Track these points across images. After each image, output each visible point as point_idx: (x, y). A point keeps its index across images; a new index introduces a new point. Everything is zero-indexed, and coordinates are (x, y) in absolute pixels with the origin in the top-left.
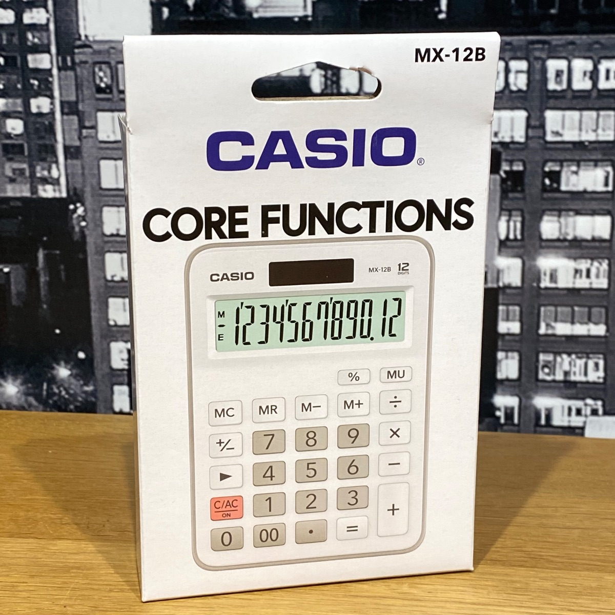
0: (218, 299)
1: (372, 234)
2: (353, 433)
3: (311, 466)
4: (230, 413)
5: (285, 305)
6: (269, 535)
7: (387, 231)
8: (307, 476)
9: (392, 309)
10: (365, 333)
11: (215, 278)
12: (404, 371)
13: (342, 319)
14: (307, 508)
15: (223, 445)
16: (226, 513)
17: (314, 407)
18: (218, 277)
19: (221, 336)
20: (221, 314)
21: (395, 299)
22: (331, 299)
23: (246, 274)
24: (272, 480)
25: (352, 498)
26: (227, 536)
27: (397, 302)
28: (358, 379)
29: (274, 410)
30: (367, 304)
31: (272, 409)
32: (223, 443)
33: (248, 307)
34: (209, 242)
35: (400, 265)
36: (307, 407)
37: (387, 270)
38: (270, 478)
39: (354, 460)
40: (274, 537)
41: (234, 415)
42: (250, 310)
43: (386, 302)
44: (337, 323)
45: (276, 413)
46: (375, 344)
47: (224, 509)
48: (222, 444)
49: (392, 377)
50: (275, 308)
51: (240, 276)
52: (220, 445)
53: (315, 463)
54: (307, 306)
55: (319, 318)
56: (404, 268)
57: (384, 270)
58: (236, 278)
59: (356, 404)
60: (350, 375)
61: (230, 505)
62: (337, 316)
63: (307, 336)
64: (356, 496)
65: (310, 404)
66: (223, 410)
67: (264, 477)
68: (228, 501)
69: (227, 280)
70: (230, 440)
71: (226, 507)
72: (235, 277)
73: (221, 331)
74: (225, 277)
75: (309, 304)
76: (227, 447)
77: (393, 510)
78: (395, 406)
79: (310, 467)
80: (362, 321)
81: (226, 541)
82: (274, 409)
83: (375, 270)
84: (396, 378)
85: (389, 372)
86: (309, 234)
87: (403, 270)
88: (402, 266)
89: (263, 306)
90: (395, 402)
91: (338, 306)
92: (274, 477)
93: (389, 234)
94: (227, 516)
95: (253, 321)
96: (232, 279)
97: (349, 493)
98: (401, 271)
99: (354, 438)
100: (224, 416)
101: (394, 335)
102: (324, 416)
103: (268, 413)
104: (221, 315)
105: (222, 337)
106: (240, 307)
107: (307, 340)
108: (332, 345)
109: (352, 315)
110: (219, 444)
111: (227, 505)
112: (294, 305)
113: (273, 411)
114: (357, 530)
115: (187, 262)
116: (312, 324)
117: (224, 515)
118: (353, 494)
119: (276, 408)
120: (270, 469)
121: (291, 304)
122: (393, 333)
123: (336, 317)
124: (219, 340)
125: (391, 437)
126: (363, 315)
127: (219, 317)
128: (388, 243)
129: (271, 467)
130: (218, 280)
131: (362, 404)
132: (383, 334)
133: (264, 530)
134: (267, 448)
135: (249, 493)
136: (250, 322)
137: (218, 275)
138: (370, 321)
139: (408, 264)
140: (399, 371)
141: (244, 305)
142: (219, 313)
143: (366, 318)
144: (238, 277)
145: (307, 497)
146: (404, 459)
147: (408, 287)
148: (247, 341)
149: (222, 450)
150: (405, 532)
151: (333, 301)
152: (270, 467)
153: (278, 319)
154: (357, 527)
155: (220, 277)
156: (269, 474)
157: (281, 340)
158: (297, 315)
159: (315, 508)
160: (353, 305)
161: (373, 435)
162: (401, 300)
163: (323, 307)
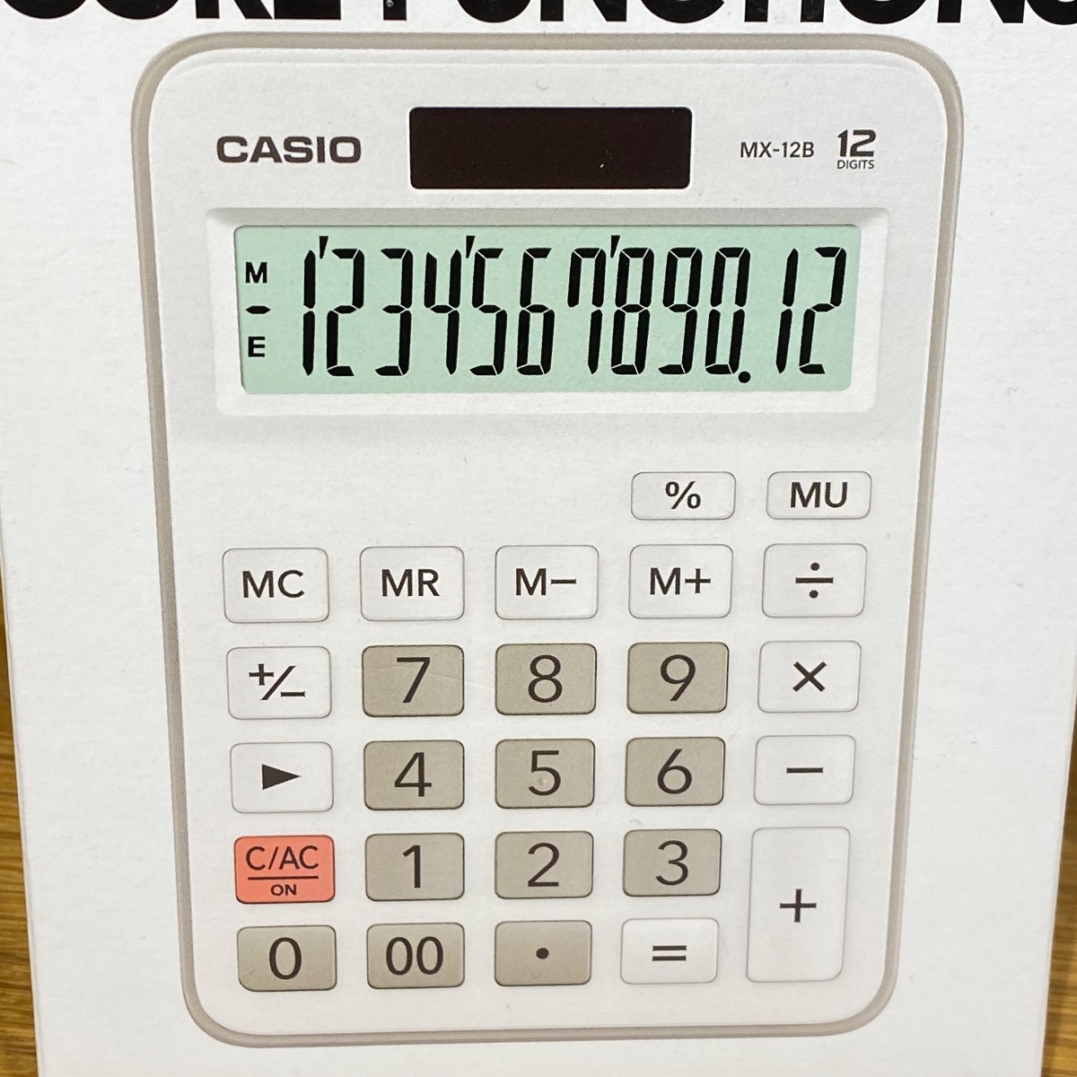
0: (245, 220)
1: (756, 27)
2: (678, 670)
3: (543, 761)
4: (291, 584)
5: (463, 253)
6: (415, 955)
7: (804, 19)
8: (532, 789)
9: (814, 282)
10: (723, 357)
11: (232, 149)
12: (845, 485)
13: (649, 309)
14: (532, 883)
15: (269, 682)
16: (283, 883)
17: (553, 582)
18: (244, 149)
19: (256, 342)
20: (256, 269)
21: (826, 252)
22: (615, 240)
23: (335, 142)
24: (421, 794)
25: (671, 862)
26: (285, 951)
27: (832, 260)
28: (695, 502)
29: (430, 584)
30: (732, 265)
31: (421, 583)
32: (271, 674)
33: (342, 254)
34: (208, 25)
35: (844, 136)
36: (531, 582)
37: (800, 152)
39: (677, 752)
40: (430, 962)
41: (301, 593)
42: (350, 262)
43: (793, 259)
44: (632, 320)
45: (435, 593)
46: (755, 395)
47: (275, 872)
48: (266, 678)
49: (805, 503)
50: (431, 262)
51: (314, 148)
52: (262, 683)
53: (556, 753)
54: (536, 261)
55: (573, 300)
56: (859, 149)
57: (790, 150)
58: (303, 155)
59: (687, 581)
60: (671, 488)
61: (294, 861)
62: (633, 297)
63: (534, 358)
64: (683, 856)
65: (542, 573)
66: (269, 575)
67: (398, 784)
68: (289, 849)
69: (271, 159)
70: (290, 669)
71: (281, 868)
72: (300, 150)
73: (256, 324)
74: (264, 149)
75: (543, 253)
76: (281, 689)
77: (798, 906)
78: (814, 594)
79: (539, 766)
80: (714, 318)
81: (286, 965)
82: (426, 581)
83: (760, 149)
84: (817, 504)
85: (796, 486)
86: (544, 18)
87: (854, 153)
88: (852, 140)
89: (392, 253)
90: (814, 581)
91: (636, 265)
92: (429, 785)
93: (812, 27)
94: (285, 893)
95: (358, 299)
96: (288, 158)
97: (662, 847)
98: (848, 157)
99: (680, 685)
100: (271, 595)
101: (818, 369)
102: (586, 611)
103: (410, 593)
104: (257, 273)
105: (263, 346)
106: (317, 253)
107: (533, 370)
108: (614, 390)
109: (681, 297)
110: (257, 679)
111: (284, 862)
112: (494, 253)
113: (426, 587)
114: (683, 958)
115: (138, 90)
116: (549, 319)
118: (675, 852)
119: (436, 579)
120: (417, 761)
121: (481, 251)
122: (813, 361)
123: (629, 302)
124: (251, 354)
125: (797, 688)
126: (716, 298)
127: (248, 281)
128: (807, 60)
129: (420, 756)
130: (243, 157)
131: (708, 581)
132: (781, 364)
133: (397, 940)
134: (408, 699)
136: (349, 303)
137: (243, 142)
138: (739, 318)
139: (872, 136)
140: (828, 485)
141: (330, 247)
142: (249, 267)
143: (728, 308)
144: (309, 152)
145: (532, 851)
146: (835, 756)
147: (868, 214)
148: (340, 364)
149: (266, 698)
150: (831, 975)
151: (619, 249)
152: (416, 755)
153: (442, 297)
154: (683, 948)
155: (250, 150)
156: (412, 776)
157: (452, 365)
158: (502, 285)
159: (556, 884)
160: (684, 265)
161: (741, 680)
162: (843, 253)
163: (588, 265)
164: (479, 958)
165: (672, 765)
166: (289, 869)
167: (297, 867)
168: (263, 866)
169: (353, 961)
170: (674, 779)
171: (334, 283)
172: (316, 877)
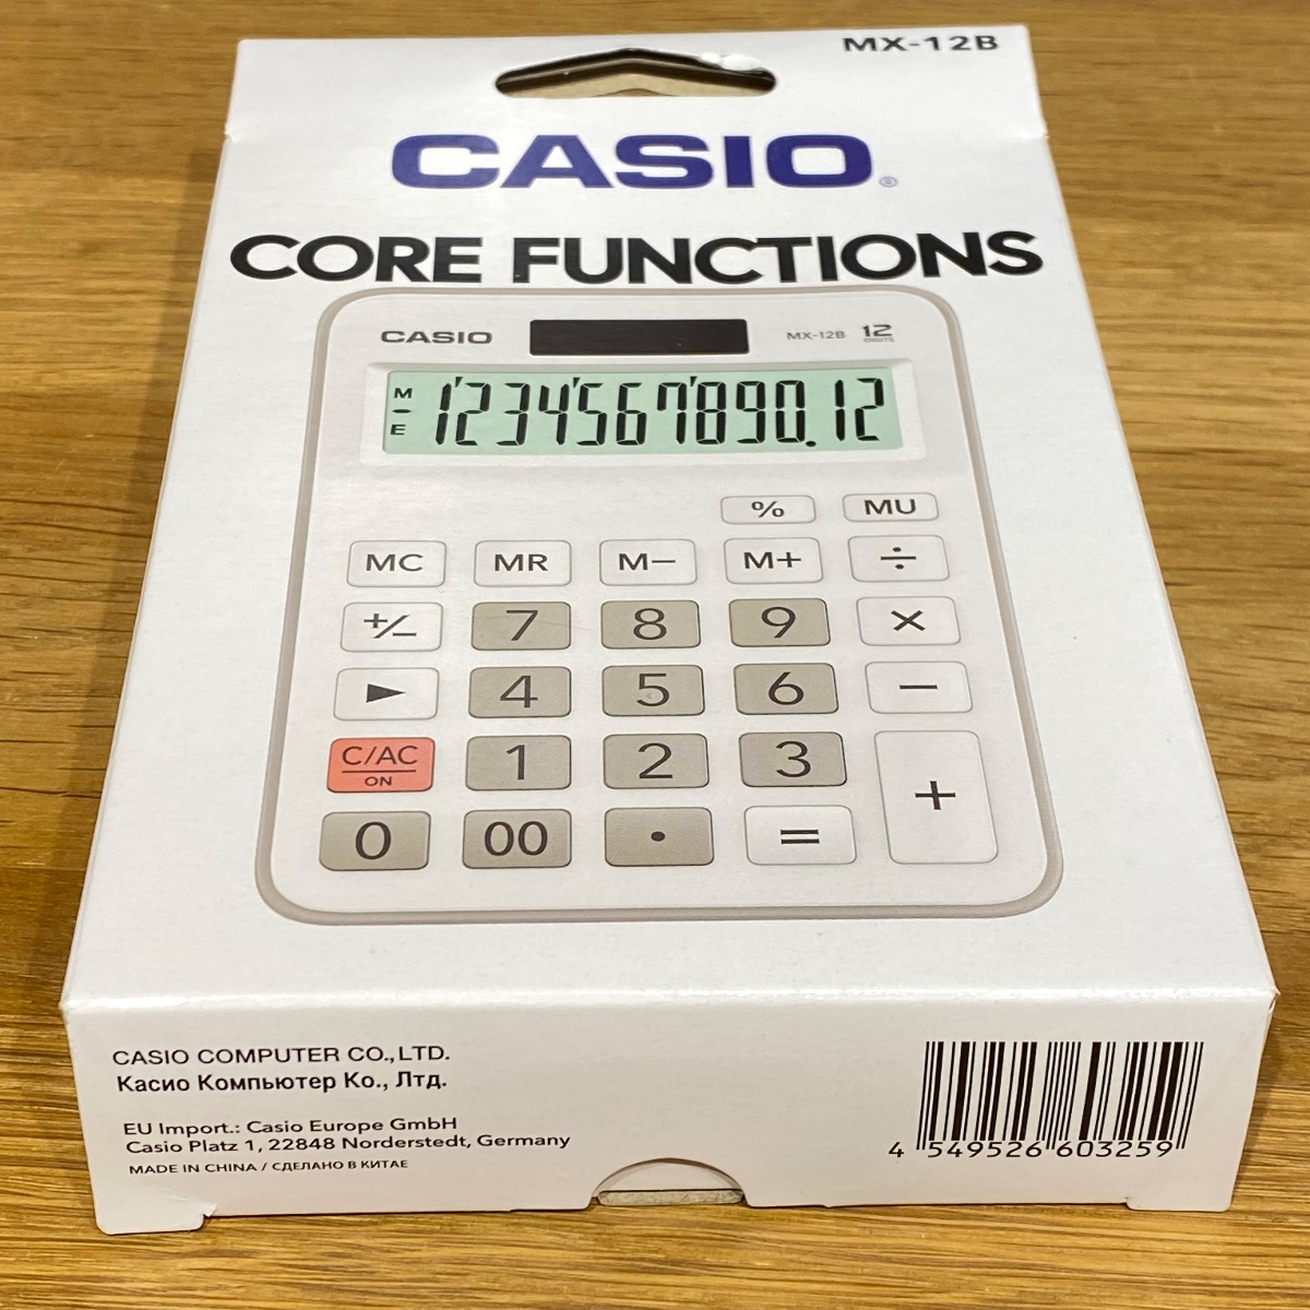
3: (648, 681)
5: (571, 384)
14: (643, 776)
16: (378, 776)
24: (527, 705)
29: (539, 563)
35: (867, 328)
38: (523, 702)
46: (820, 453)
47: (371, 766)
48: (380, 624)
53: (664, 675)
61: (392, 758)
67: (504, 698)
71: (378, 763)
88: (872, 330)
111: (381, 758)
114: (817, 841)
117: (371, 781)
127: (396, 396)
129: (528, 679)
134: (516, 638)
135: (454, 733)
136: (477, 407)
151: (697, 382)
154: (816, 832)
156: (520, 691)
159: (670, 776)
164: (588, 841)
165: (782, 683)
166: (387, 764)
167: (394, 762)
168: (359, 762)
169: (447, 843)
170: (785, 694)
171: (466, 398)
172: (414, 771)
